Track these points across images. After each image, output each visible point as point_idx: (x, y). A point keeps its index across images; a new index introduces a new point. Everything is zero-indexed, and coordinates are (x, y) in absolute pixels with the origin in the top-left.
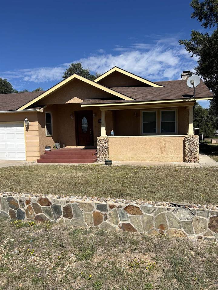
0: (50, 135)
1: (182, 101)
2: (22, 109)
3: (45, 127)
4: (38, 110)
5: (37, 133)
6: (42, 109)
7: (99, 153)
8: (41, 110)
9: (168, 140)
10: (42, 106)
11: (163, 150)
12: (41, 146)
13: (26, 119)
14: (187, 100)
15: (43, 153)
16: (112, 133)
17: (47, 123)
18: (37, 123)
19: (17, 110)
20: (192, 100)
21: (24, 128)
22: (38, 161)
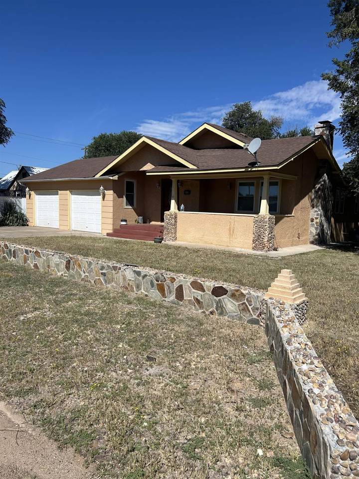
0: (130, 207)
1: (244, 170)
2: (98, 176)
3: (123, 197)
4: (111, 178)
5: (111, 204)
6: (117, 176)
7: (165, 231)
8: (116, 178)
9: (238, 220)
10: (117, 173)
11: (231, 232)
12: (114, 219)
13: (102, 188)
14: (249, 169)
15: (118, 227)
16: (182, 207)
17: (126, 192)
18: (111, 192)
19: (94, 177)
20: (254, 169)
21: (101, 197)
22: (108, 234)
